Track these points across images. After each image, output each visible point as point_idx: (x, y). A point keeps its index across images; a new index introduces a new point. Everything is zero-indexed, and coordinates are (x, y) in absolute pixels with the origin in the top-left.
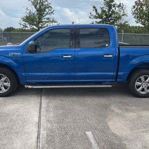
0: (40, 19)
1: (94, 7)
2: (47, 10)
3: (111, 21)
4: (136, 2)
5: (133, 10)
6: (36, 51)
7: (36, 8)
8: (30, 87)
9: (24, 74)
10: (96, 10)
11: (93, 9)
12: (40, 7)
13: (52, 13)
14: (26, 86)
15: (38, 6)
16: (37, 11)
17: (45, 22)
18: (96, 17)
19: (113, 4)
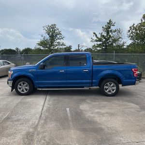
0: (52, 43)
1: (94, 33)
2: (58, 36)
3: (110, 43)
4: (130, 27)
5: (129, 34)
6: (44, 68)
7: (49, 35)
8: (40, 89)
9: (37, 82)
10: (96, 35)
11: (93, 35)
12: (52, 34)
13: (62, 38)
14: (38, 89)
15: (50, 34)
16: (50, 37)
17: (56, 45)
18: (96, 41)
19: (110, 30)
